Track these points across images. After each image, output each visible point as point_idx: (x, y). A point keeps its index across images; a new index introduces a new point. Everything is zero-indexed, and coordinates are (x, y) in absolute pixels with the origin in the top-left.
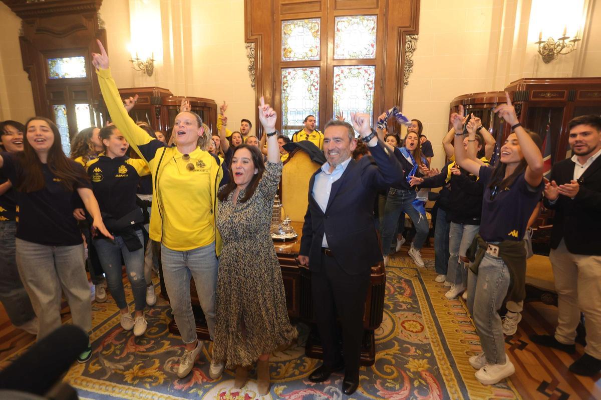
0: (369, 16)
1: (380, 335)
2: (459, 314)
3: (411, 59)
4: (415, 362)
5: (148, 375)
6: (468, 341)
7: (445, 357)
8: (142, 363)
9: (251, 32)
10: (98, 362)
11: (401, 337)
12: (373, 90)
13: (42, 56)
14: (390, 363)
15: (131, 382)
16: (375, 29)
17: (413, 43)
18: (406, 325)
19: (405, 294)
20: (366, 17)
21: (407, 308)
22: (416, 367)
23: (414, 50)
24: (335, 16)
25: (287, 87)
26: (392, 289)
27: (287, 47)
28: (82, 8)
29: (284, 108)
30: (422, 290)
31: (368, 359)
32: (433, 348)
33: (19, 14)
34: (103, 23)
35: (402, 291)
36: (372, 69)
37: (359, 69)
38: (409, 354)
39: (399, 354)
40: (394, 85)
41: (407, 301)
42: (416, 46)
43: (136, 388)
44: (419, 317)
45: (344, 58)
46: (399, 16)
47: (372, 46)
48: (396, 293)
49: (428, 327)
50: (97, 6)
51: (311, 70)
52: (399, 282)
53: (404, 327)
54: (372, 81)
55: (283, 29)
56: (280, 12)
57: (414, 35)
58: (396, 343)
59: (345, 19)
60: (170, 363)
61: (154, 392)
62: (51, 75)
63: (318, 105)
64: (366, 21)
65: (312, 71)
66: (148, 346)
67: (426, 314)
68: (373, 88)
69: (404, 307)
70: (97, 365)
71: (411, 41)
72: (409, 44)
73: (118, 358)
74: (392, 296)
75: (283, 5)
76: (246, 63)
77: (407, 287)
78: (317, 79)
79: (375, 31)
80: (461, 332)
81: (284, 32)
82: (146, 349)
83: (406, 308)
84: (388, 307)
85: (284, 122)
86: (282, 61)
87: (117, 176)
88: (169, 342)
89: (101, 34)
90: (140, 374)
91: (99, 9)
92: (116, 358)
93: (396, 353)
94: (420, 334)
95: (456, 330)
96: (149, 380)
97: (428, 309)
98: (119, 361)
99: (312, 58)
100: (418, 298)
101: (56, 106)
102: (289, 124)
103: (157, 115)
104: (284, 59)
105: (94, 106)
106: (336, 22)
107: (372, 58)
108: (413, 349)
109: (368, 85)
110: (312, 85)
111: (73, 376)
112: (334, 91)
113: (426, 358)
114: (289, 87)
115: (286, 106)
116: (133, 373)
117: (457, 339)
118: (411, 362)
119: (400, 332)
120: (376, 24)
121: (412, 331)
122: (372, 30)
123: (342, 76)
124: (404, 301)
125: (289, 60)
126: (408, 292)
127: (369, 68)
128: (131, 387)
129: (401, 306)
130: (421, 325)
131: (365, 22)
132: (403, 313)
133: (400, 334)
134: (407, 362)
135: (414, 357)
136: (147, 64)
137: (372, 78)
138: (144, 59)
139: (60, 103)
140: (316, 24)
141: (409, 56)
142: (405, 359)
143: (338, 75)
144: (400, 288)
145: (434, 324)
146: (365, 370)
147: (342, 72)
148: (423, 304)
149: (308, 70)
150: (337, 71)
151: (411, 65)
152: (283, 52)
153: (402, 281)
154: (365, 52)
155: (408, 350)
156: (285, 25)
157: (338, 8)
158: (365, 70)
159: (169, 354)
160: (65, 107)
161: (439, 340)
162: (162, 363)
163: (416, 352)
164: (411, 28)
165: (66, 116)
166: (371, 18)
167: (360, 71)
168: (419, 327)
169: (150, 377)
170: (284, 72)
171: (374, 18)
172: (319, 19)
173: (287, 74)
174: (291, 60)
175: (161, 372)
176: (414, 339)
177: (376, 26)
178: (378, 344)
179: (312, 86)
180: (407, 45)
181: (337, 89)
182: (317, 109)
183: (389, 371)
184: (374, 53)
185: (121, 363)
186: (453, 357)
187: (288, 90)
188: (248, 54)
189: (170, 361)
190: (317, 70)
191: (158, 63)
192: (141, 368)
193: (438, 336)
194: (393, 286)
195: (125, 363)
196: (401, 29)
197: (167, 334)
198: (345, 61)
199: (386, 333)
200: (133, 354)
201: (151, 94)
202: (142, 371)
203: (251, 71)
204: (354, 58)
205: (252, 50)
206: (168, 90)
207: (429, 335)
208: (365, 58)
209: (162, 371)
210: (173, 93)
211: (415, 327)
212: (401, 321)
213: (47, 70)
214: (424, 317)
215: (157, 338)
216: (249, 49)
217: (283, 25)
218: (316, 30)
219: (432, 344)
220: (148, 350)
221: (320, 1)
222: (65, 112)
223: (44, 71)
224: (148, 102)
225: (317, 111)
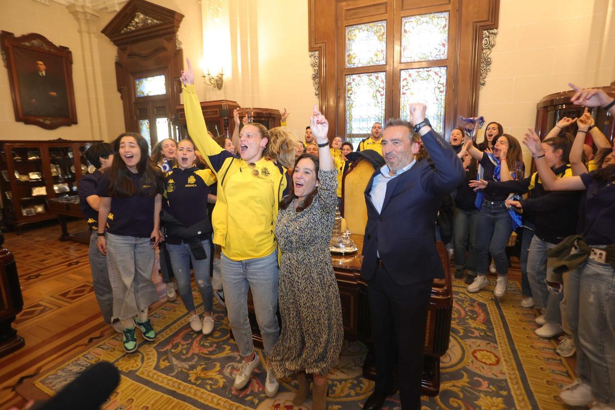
0: (440, 14)
1: (446, 363)
2: (545, 349)
3: (489, 56)
4: (487, 399)
5: (209, 377)
6: (557, 384)
7: (526, 398)
8: (204, 364)
9: (315, 40)
10: (167, 359)
11: (471, 368)
12: (444, 93)
13: (131, 76)
14: (457, 397)
15: (195, 382)
16: (447, 27)
17: (491, 38)
18: (478, 355)
19: (478, 319)
20: (437, 14)
21: (480, 335)
22: (488, 404)
23: (493, 46)
24: (402, 17)
25: (351, 94)
26: (463, 312)
27: (351, 53)
28: (164, 32)
29: (348, 116)
30: (499, 317)
31: (432, 388)
32: (510, 385)
33: (116, 43)
34: (181, 43)
35: (475, 316)
36: (443, 70)
37: (428, 71)
38: (480, 389)
39: (468, 387)
40: (469, 86)
41: (480, 327)
42: (494, 42)
43: (198, 388)
44: (494, 347)
45: (412, 61)
46: (474, 10)
47: (444, 45)
48: (468, 317)
49: (505, 360)
50: (175, 29)
51: (376, 75)
52: (471, 305)
53: (476, 358)
54: (443, 84)
55: (347, 34)
56: (344, 18)
57: (493, 29)
58: (464, 373)
59: (413, 19)
60: (230, 368)
61: (214, 394)
62: (138, 94)
63: (383, 112)
64: (437, 19)
65: (378, 77)
66: (211, 349)
67: (503, 345)
68: (444, 91)
69: (477, 333)
70: (166, 361)
71: (489, 37)
72: (486, 40)
73: (184, 357)
74: (462, 321)
75: (346, 10)
76: (311, 72)
77: (480, 311)
78: (383, 85)
79: (447, 28)
80: (547, 372)
81: (348, 38)
82: (209, 352)
83: (478, 335)
84: (456, 332)
85: (348, 130)
86: (346, 67)
87: (187, 186)
88: (230, 347)
89: (178, 53)
90: (202, 375)
91: (178, 31)
92: (182, 357)
93: (464, 386)
94: (494, 368)
95: (541, 369)
96: (210, 382)
97: (506, 339)
98: (185, 360)
99: (378, 63)
100: (494, 326)
101: (141, 121)
102: (353, 132)
103: (225, 126)
104: (348, 65)
105: (171, 120)
106: (403, 23)
107: (443, 58)
108: (485, 385)
109: (439, 88)
110: (378, 91)
111: (147, 369)
112: (401, 96)
113: (501, 396)
114: (353, 94)
115: (350, 114)
116: (196, 374)
117: (542, 379)
118: (482, 398)
119: (471, 363)
120: (447, 21)
121: (485, 363)
122: (444, 28)
123: (409, 79)
124: (477, 327)
125: (353, 67)
126: (482, 316)
127: (440, 70)
128: (194, 386)
129: (473, 333)
130: (496, 356)
131: (436, 20)
132: (474, 340)
133: (471, 365)
134: (477, 398)
135: (487, 393)
136: (217, 78)
137: (443, 80)
138: (215, 74)
139: (144, 118)
140: (382, 27)
141: (486, 53)
142: (475, 395)
143: (405, 79)
144: (472, 311)
145: (512, 357)
146: (428, 401)
147: (410, 75)
148: (499, 332)
149: (374, 76)
150: (404, 74)
151: (489, 63)
152: (347, 59)
153: (475, 304)
154: (434, 53)
155: (480, 384)
156: (350, 31)
157: (405, 8)
158: (435, 72)
159: (229, 359)
160: (148, 122)
161: (518, 376)
162: (222, 367)
163: (489, 387)
164: (490, 21)
165: (149, 130)
166: (443, 16)
167: (430, 73)
168: (494, 360)
169: (211, 379)
170: (348, 79)
171: (446, 15)
172: (385, 22)
173: (351, 81)
174: (355, 66)
175: (221, 376)
176: (487, 372)
177: (447, 24)
178: (444, 373)
179: (378, 92)
180: (483, 42)
181: (404, 94)
182: (383, 115)
183: (455, 405)
184: (446, 53)
185: (186, 363)
186: (537, 400)
187: (352, 97)
188: (312, 63)
189: (230, 366)
190: (382, 75)
191: (227, 77)
192: (204, 369)
193: (517, 372)
194: (464, 309)
195: (190, 363)
196: (477, 24)
197: (228, 339)
198: (414, 63)
199: (454, 361)
200: (197, 355)
201: (220, 106)
202: (205, 372)
203: (314, 80)
204: (423, 60)
205: (316, 58)
206: (236, 102)
207: (506, 371)
208: (436, 59)
209: (222, 375)
210: (240, 105)
211: (490, 359)
212: (472, 350)
213: (135, 89)
214: (500, 348)
215: (219, 342)
216: (313, 58)
217: (347, 31)
218: (381, 34)
219: (509, 381)
220: (211, 353)
221: (386, 3)
222: (148, 127)
223: (133, 91)
224: (217, 115)
225: (383, 118)
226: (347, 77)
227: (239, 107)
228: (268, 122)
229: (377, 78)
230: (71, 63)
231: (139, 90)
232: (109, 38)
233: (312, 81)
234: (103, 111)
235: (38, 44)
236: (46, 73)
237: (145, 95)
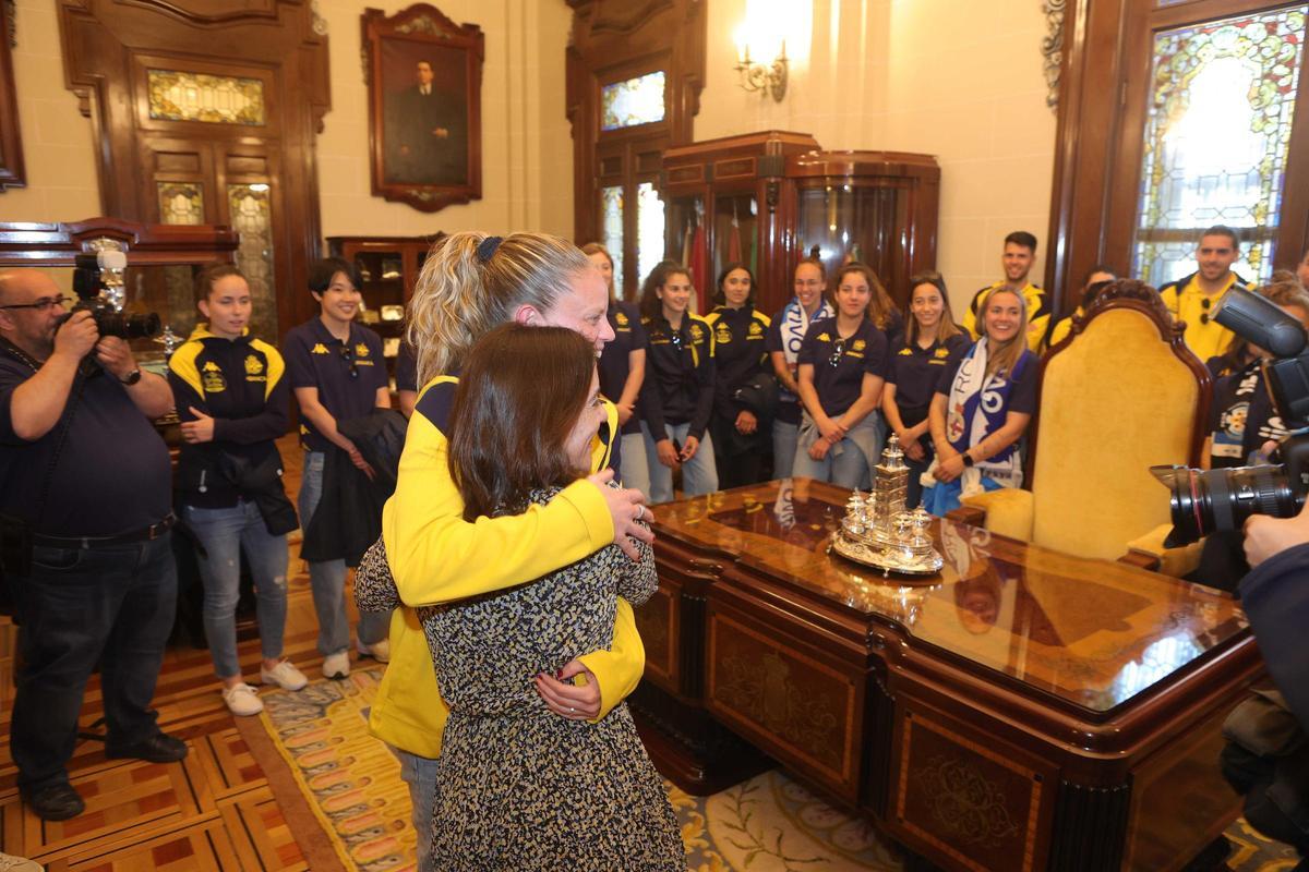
13: (596, 81)
25: (1167, 95)
51: (1268, 18)
62: (607, 122)
65: (1275, 24)
76: (1038, 31)
78: (1294, 52)
85: (1145, 219)
86: (1160, 5)
101: (608, 190)
110: (1268, 76)
114: (1174, 94)
136: (773, 70)
139: (614, 185)
149: (1258, 22)
160: (621, 192)
165: (621, 212)
170: (1164, 44)
173: (1173, 49)
179: (1268, 81)
187: (1170, 102)
188: (1046, 2)
190: (1295, 18)
203: (1048, 56)
206: (809, 136)
210: (821, 143)
213: (600, 109)
222: (621, 205)
223: (596, 115)
224: (751, 172)
225: (1277, 173)
226: (1159, 39)
227: (818, 148)
228: (896, 193)
229: (1272, 29)
230: (482, 59)
231: (608, 112)
233: (1039, 60)
234: (535, 167)
235: (423, 25)
236: (433, 88)
237: (621, 124)
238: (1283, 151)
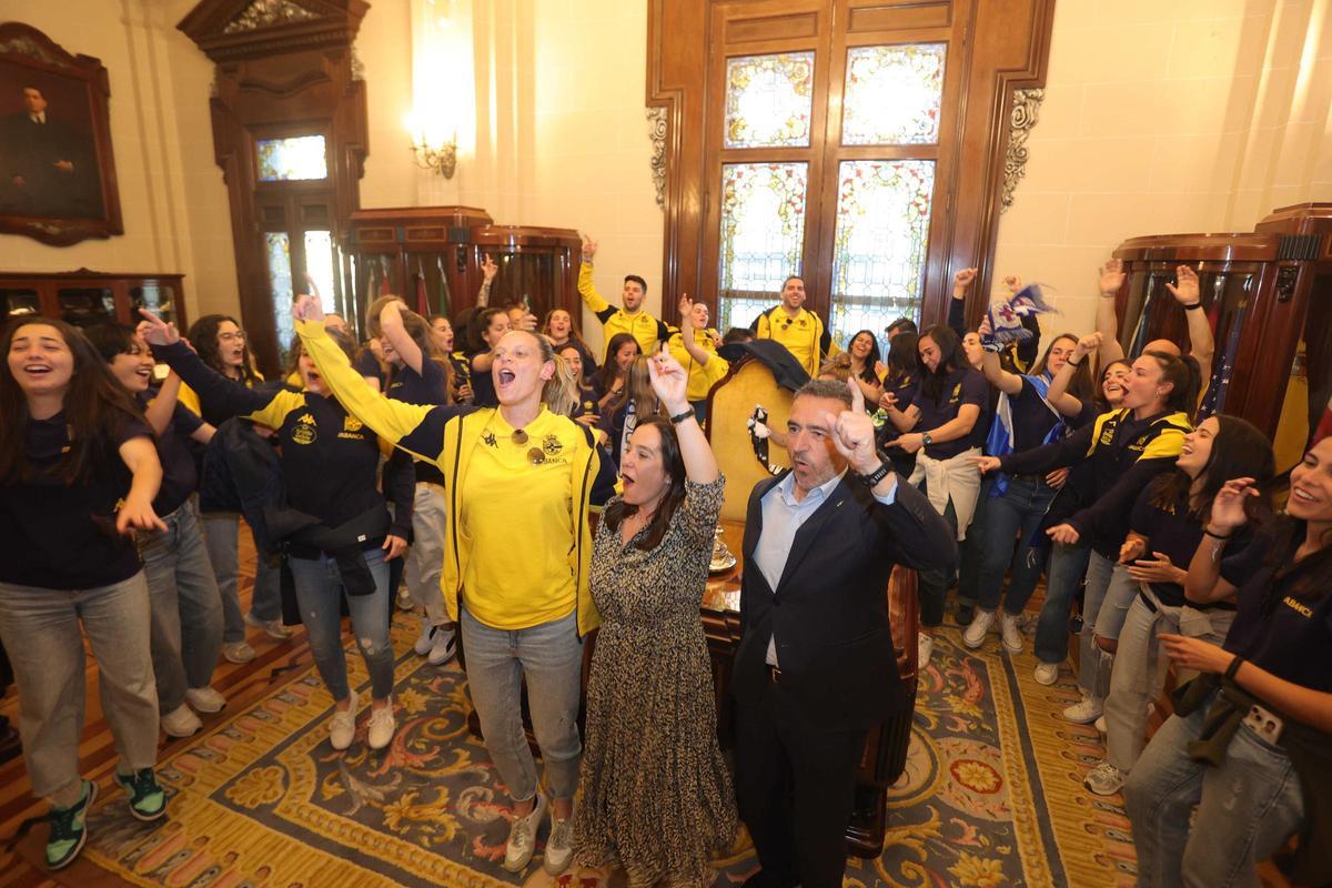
0: (927, 46)
1: (902, 788)
3: (1024, 146)
4: (972, 863)
5: (426, 819)
7: (1044, 861)
8: (417, 791)
9: (661, 83)
10: (338, 779)
11: (947, 798)
12: (927, 217)
13: (249, 133)
14: (915, 858)
15: (396, 830)
16: (941, 75)
17: (1030, 108)
18: (962, 771)
19: (967, 696)
20: (921, 47)
21: (969, 729)
22: (972, 873)
23: (1032, 124)
24: (848, 47)
25: (733, 205)
26: (939, 680)
27: (736, 115)
28: (323, 38)
29: (725, 252)
30: (1008, 690)
31: (867, 843)
32: (1017, 834)
33: (211, 53)
34: (361, 67)
35: (962, 688)
36: (928, 168)
37: (897, 167)
38: (960, 841)
39: (938, 838)
41: (971, 712)
42: (1036, 115)
43: (404, 842)
44: (994, 755)
45: (865, 143)
46: (1000, 43)
47: (932, 114)
48: (948, 691)
49: (1013, 783)
50: (350, 33)
51: (788, 167)
52: (957, 664)
53: (957, 777)
54: (926, 197)
55: (729, 75)
56: (724, 40)
57: (1035, 89)
58: (934, 811)
59: (871, 53)
60: (469, 798)
61: (436, 856)
62: (264, 174)
64: (920, 55)
65: (791, 171)
66: (429, 757)
67: (1010, 751)
68: (929, 211)
69: (962, 726)
70: (336, 784)
71: (1025, 105)
72: (1020, 111)
73: (374, 775)
74: (937, 698)
75: (732, 22)
76: (648, 151)
77: (974, 678)
78: (802, 190)
79: (940, 79)
80: (1089, 806)
81: (732, 84)
82: (426, 763)
84: (923, 722)
85: (723, 282)
86: (725, 147)
87: (341, 434)
88: (468, 753)
89: (357, 88)
90: (413, 815)
91: (354, 37)
92: (369, 774)
93: (931, 837)
94: (990, 797)
95: (1078, 799)
96: (429, 829)
97: (1018, 740)
98: (375, 782)
99: (793, 143)
100: (997, 710)
101: (271, 235)
102: (735, 287)
103: (459, 264)
104: (730, 143)
105: (339, 241)
106: (850, 60)
107: (929, 142)
108: (971, 831)
109: (918, 205)
110: (789, 202)
111: (295, 801)
112: (839, 216)
113: (999, 856)
114: (738, 206)
115: (729, 247)
116: (400, 811)
117: (1077, 821)
118: (963, 861)
119: (947, 789)
120: (943, 63)
121: (973, 788)
122: (934, 77)
123: (857, 182)
124: (964, 711)
125: (739, 147)
126: (975, 690)
127: (921, 167)
128: (396, 839)
129: (955, 724)
130: (996, 775)
131: (918, 58)
132: (957, 741)
133: (946, 792)
134: (954, 861)
135: (973, 851)
136: (443, 154)
137: (928, 188)
138: (437, 146)
139: (278, 230)
140: (804, 64)
141: (1017, 138)
142: (950, 854)
143: (849, 181)
144: (958, 679)
145: (1026, 776)
146: (859, 867)
147: (859, 174)
148: (1005, 722)
149: (782, 169)
150: (846, 170)
151: (1021, 161)
152: (727, 129)
153: (964, 662)
154: (912, 129)
155: (960, 832)
156: (736, 68)
157: (855, 26)
158: (911, 171)
159: (468, 779)
160: (286, 237)
161: (1034, 816)
162: (454, 796)
163: (976, 839)
164: (1030, 71)
165: (287, 255)
166: (933, 51)
167: (900, 171)
168: (991, 781)
169: (431, 823)
170: (729, 173)
171: (940, 49)
172: (812, 54)
173: (734, 178)
174: (745, 146)
175: (451, 816)
176: (976, 808)
177: (942, 69)
178: (893, 811)
179: (789, 205)
180: (1014, 114)
181: (844, 212)
182: (798, 255)
183: (911, 875)
184: (936, 132)
185: (379, 787)
186: (1063, 863)
187: (736, 211)
188: (652, 132)
189: (468, 794)
190: (801, 170)
191: (466, 151)
192: (415, 802)
193: (1032, 808)
194: (941, 673)
195: (386, 788)
196: (1003, 74)
197: (464, 736)
198: (868, 149)
199: (916, 784)
200: (401, 770)
201: (450, 220)
202: (417, 808)
203: (656, 170)
204: (888, 142)
205: (660, 122)
206: (483, 211)
207: (1013, 803)
208: (914, 142)
209: (453, 814)
210: (493, 216)
211: (983, 779)
212: (951, 761)
213: (256, 162)
214: (1004, 758)
215: (447, 741)
216: (654, 122)
217: (729, 68)
218: (802, 79)
219: (1016, 824)
220: (429, 766)
221: (816, 13)
222: (286, 248)
223: (251, 166)
224: (441, 238)
225: (798, 260)
226: (727, 169)
227: (491, 222)
229: (789, 174)
230: (107, 94)
231: (265, 165)
232: (195, 41)
233: (649, 172)
234: (181, 206)
235: (25, 48)
236: (47, 117)
237: (280, 177)
238: (800, 248)
